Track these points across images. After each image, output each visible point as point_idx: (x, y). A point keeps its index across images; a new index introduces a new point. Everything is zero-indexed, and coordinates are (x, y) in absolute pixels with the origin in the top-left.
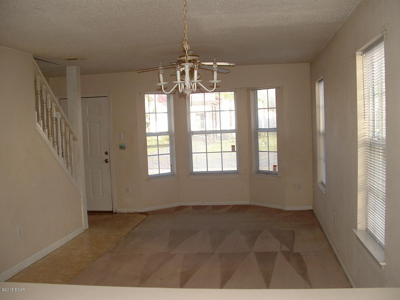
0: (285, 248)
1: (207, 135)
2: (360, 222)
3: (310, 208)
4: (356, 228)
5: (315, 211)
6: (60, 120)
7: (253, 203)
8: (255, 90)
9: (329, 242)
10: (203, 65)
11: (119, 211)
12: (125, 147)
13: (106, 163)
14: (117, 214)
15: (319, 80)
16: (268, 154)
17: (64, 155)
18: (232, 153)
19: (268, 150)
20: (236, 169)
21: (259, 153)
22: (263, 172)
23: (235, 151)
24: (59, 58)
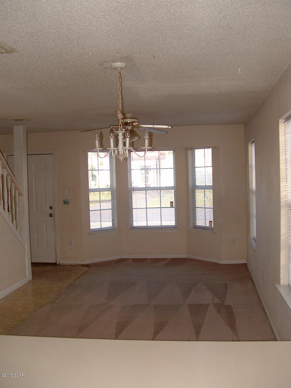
0: (217, 301)
1: (147, 191)
2: (283, 277)
3: (244, 261)
4: (279, 283)
5: (248, 265)
6: (7, 177)
7: (191, 257)
8: (193, 149)
9: (258, 295)
10: (141, 127)
11: (62, 263)
12: (69, 202)
13: (50, 217)
14: (60, 266)
15: (252, 141)
16: (205, 210)
17: (10, 210)
18: (171, 208)
19: (205, 206)
20: (174, 224)
21: (197, 209)
22: (200, 227)
23: (173, 207)
24: (7, 119)
